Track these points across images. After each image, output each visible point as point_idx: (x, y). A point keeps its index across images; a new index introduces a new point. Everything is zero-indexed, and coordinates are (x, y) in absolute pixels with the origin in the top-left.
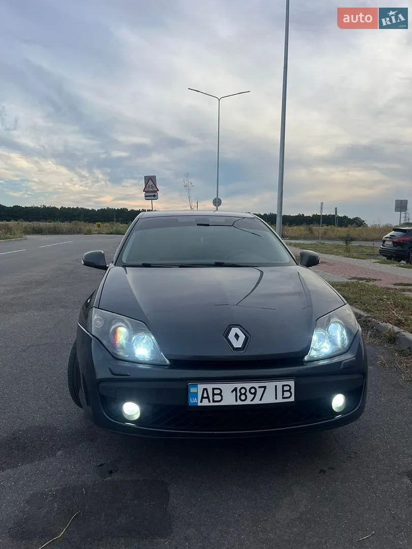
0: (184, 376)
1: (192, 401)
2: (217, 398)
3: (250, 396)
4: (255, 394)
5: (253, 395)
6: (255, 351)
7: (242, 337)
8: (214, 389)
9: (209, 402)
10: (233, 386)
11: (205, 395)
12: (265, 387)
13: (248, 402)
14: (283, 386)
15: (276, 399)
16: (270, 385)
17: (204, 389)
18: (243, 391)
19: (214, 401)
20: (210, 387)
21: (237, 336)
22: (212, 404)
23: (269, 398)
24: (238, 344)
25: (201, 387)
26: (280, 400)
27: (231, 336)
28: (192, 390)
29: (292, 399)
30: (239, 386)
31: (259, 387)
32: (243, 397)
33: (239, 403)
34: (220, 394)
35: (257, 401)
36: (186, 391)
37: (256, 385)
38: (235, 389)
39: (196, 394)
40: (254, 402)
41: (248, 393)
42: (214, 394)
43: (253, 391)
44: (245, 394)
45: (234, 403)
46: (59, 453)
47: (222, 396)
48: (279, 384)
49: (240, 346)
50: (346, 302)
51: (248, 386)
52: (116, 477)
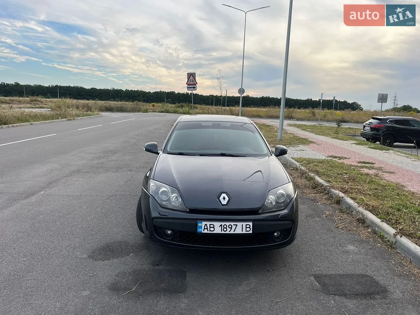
1: (199, 230)
3: (229, 229)
4: (231, 228)
5: (230, 229)
7: (227, 199)
9: (208, 231)
10: (220, 223)
11: (206, 228)
14: (246, 225)
15: (242, 231)
18: (225, 226)
19: (210, 231)
21: (224, 198)
22: (209, 232)
24: (224, 202)
27: (221, 198)
31: (234, 225)
32: (225, 229)
34: (213, 227)
35: (232, 232)
40: (231, 232)
41: (228, 228)
42: (210, 227)
43: (230, 226)
44: (226, 228)
46: (131, 254)
47: (214, 229)
49: (226, 204)
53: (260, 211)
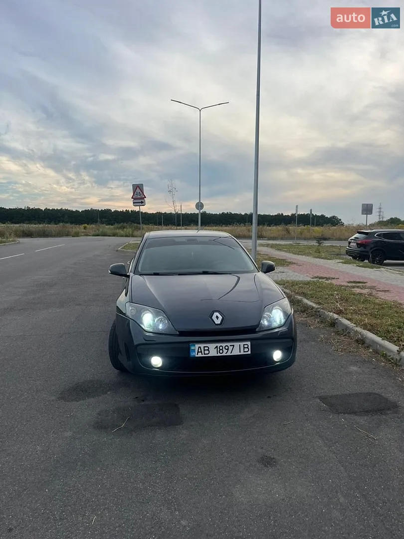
0: (188, 340)
1: (192, 354)
2: (207, 352)
4: (228, 349)
6: (228, 326)
7: (220, 317)
8: (204, 347)
11: (200, 351)
12: (233, 346)
13: (224, 354)
16: (237, 344)
17: (199, 347)
18: (221, 348)
19: (205, 354)
20: (202, 346)
21: (217, 317)
22: (203, 355)
23: (236, 352)
24: (218, 322)
25: (197, 346)
26: (242, 353)
27: (214, 317)
28: (192, 348)
29: (249, 352)
30: (219, 345)
32: (221, 352)
33: (219, 355)
34: (208, 350)
36: (189, 348)
37: (228, 344)
38: (217, 347)
39: (194, 350)
41: (224, 349)
42: (204, 350)
43: (227, 348)
44: (222, 350)
45: (216, 355)
48: (242, 344)
49: (219, 323)
50: (285, 296)
51: (224, 345)
52: (146, 403)
53: (257, 330)
